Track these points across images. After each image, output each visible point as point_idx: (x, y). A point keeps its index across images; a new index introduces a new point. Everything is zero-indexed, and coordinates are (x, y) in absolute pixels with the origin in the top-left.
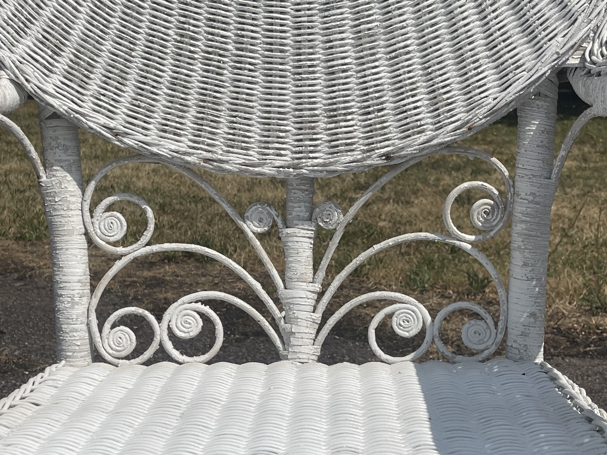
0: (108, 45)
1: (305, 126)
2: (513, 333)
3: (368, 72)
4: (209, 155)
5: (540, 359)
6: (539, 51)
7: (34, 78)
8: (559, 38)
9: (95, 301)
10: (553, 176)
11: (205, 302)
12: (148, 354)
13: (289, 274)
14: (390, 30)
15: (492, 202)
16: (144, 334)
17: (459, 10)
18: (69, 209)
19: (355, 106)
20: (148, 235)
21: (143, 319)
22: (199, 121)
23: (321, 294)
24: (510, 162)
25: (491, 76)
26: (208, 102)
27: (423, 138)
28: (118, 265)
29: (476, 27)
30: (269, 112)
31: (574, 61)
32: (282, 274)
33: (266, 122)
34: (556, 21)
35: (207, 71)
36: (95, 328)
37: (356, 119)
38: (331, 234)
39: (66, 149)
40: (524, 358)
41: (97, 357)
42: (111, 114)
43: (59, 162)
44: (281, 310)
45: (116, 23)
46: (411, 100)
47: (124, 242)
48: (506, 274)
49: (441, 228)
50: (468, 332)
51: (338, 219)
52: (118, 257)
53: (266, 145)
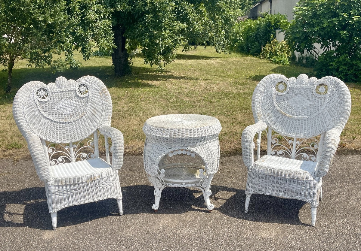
0: (48, 132)
1: (71, 137)
2: (96, 155)
3: (77, 131)
4: (61, 142)
5: (99, 157)
6: (95, 127)
7: (42, 137)
8: (97, 126)
9: (50, 159)
11: (63, 157)
12: (57, 164)
13: (71, 153)
14: (79, 127)
15: (92, 142)
16: (56, 162)
19: (77, 135)
20: (55, 151)
21: (56, 160)
22: (60, 138)
23: (75, 155)
24: (93, 138)
26: (60, 136)
27: (84, 137)
29: (88, 125)
31: (98, 128)
32: (70, 153)
33: (67, 137)
35: (60, 133)
36: (50, 162)
37: (77, 136)
39: (45, 143)
40: (97, 158)
41: (51, 165)
42: (50, 139)
44: (71, 157)
46: (82, 133)
47: (52, 152)
48: (94, 149)
49: (87, 146)
50: (91, 156)
51: (76, 146)
52: (52, 154)
53: (67, 140)
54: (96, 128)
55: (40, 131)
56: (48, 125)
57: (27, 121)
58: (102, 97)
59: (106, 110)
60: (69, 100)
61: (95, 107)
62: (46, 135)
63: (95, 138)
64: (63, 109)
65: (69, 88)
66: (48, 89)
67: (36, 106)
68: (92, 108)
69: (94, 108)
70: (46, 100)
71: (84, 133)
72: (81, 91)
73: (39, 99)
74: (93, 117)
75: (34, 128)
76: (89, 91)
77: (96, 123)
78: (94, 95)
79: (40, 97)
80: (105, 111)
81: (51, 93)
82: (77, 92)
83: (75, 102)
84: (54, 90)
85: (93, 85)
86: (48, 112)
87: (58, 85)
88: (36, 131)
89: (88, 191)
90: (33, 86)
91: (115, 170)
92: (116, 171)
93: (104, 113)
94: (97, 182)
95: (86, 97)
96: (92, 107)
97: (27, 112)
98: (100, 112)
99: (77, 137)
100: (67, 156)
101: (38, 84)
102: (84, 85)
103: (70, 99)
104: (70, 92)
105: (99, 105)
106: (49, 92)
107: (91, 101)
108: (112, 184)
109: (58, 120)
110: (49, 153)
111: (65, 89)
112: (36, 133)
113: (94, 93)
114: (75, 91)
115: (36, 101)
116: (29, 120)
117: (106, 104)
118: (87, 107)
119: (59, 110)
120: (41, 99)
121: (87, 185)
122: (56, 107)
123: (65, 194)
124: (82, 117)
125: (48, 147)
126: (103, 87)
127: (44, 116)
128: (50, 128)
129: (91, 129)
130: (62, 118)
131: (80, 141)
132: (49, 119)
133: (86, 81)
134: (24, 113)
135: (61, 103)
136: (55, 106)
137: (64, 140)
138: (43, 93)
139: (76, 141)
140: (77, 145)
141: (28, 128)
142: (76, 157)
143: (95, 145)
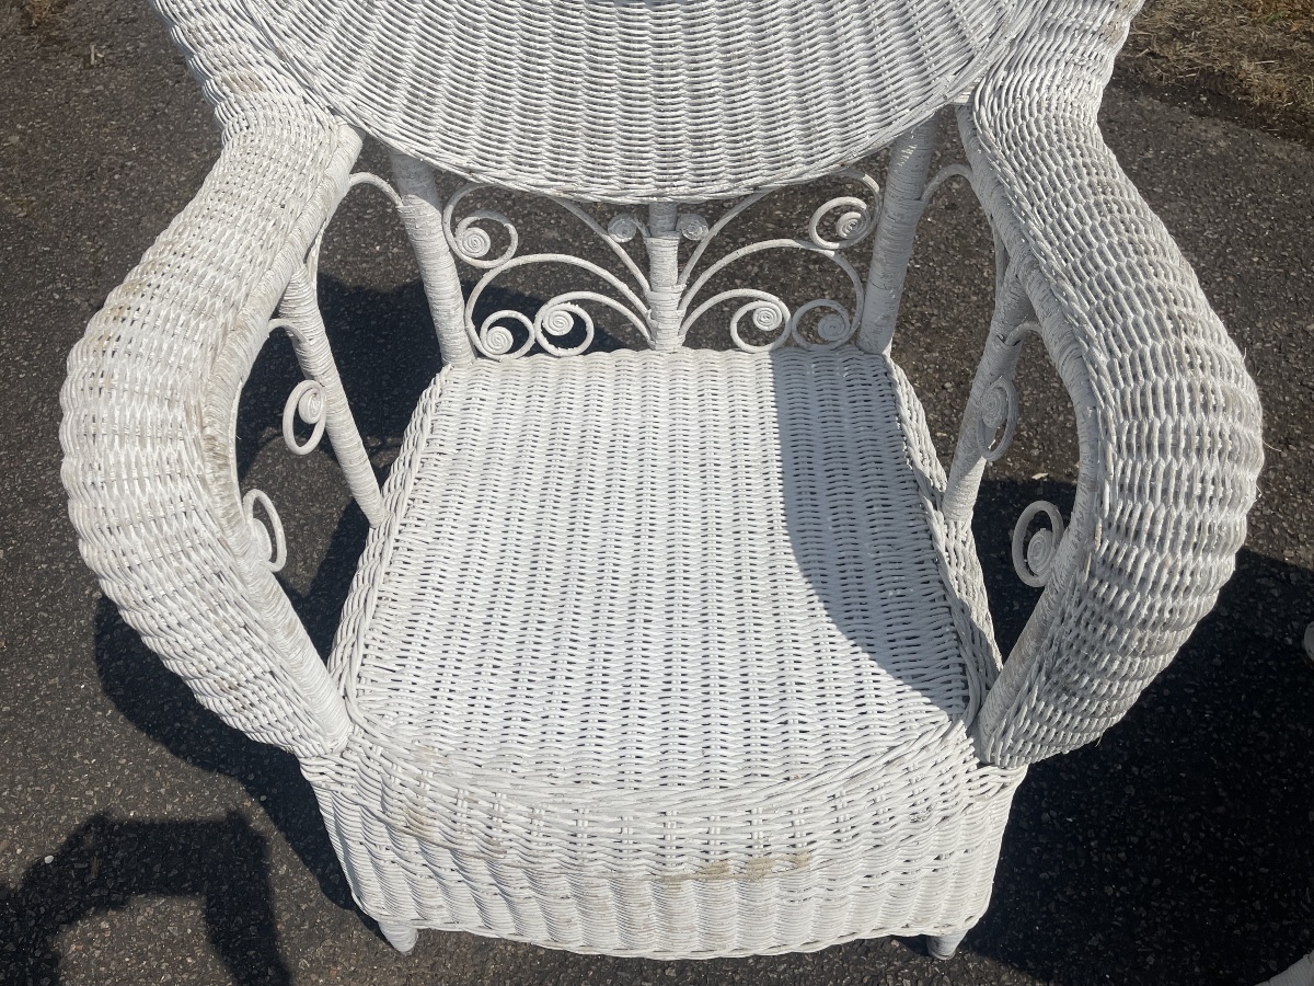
0: (446, 69)
1: (669, 155)
2: (866, 328)
3: (736, 98)
4: (569, 186)
5: (887, 352)
6: (926, 84)
7: (375, 122)
8: (950, 77)
9: (470, 312)
10: (924, 197)
11: (574, 302)
12: (526, 348)
13: (653, 278)
14: (764, 50)
15: (859, 215)
16: (520, 334)
17: (843, 30)
18: (430, 234)
19: (721, 131)
20: (513, 249)
21: (516, 320)
22: (554, 149)
23: (684, 294)
24: (882, 183)
25: (870, 109)
26: (563, 129)
27: (794, 171)
28: (487, 278)
29: (860, 49)
30: (630, 139)
32: (647, 274)
33: (627, 150)
34: (950, 53)
35: (560, 93)
36: (473, 332)
37: (723, 147)
38: (696, 244)
39: (419, 180)
40: (871, 355)
43: (414, 190)
44: (649, 308)
45: (451, 42)
46: (783, 129)
47: (490, 256)
48: (863, 273)
49: (811, 241)
50: (825, 327)
51: (703, 234)
52: (485, 271)
53: (628, 173)
54: (937, 93)
55: (364, 60)
62: (420, 105)
63: (903, 177)
71: (795, 129)
75: (287, 17)
77: (948, 43)
88: (316, 58)
91: (1001, 766)
92: (1013, 769)
99: (722, 155)
100: (612, 292)
110: (461, 265)
112: (317, 83)
125: (450, 209)
129: (882, 103)
131: (740, 199)
137: (596, 171)
139: (711, 191)
140: (718, 227)
141: (224, 19)
142: (696, 314)
143: (881, 244)
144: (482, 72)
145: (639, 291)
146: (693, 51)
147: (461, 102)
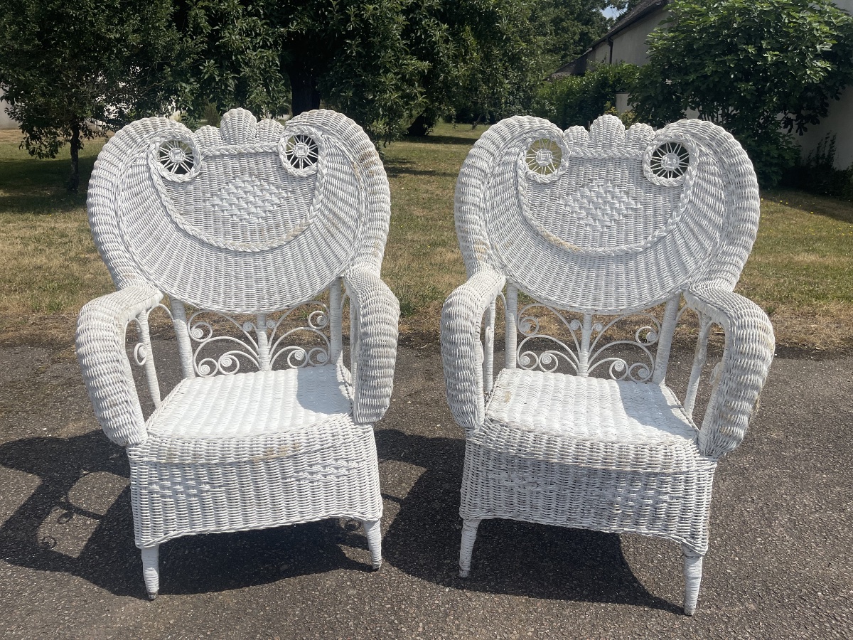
0: (192, 275)
1: (260, 297)
2: (333, 356)
3: (279, 280)
4: (229, 309)
6: (332, 272)
7: (168, 289)
8: (337, 269)
9: (195, 358)
10: (341, 308)
11: (232, 354)
12: (215, 373)
13: (260, 344)
14: (285, 266)
15: (323, 317)
16: (212, 366)
18: (183, 329)
19: (276, 291)
20: (211, 335)
21: (211, 362)
22: (225, 298)
23: (271, 349)
24: (327, 304)
25: (318, 280)
26: (227, 292)
27: (299, 300)
28: (202, 345)
29: (312, 264)
30: (248, 294)
31: (343, 275)
32: (257, 343)
33: (247, 297)
34: (336, 263)
35: (226, 282)
36: (196, 367)
37: (277, 295)
38: (272, 330)
39: (180, 309)
41: (197, 375)
42: (195, 299)
43: (178, 314)
44: (258, 355)
45: (193, 268)
46: (294, 288)
47: (202, 338)
49: (309, 326)
50: (320, 357)
51: (274, 326)
52: (201, 343)
53: (248, 304)
54: (335, 273)
55: (166, 272)
56: (191, 254)
57: (126, 238)
58: (359, 179)
59: (370, 220)
60: (259, 184)
61: (335, 209)
62: (182, 286)
63: (333, 303)
64: (239, 209)
65: (259, 145)
66: (192, 144)
67: (155, 196)
68: (326, 213)
69: (330, 211)
70: (186, 177)
71: (298, 288)
72: (297, 156)
73: (166, 174)
74: (329, 239)
75: (145, 260)
76: (319, 158)
77: (335, 260)
78: (335, 173)
79: (170, 169)
80: (365, 224)
81: (202, 157)
82: (283, 158)
83: (276, 191)
84: (212, 148)
85: (333, 139)
86: (193, 215)
87: (226, 132)
88: (152, 271)
89: (257, 489)
90: (148, 132)
91: (361, 424)
92: (366, 427)
93: (360, 230)
94: (290, 463)
95: (310, 176)
96: (327, 207)
97: (128, 212)
98: (349, 227)
99: (277, 297)
100: (247, 351)
101: (163, 125)
102: (306, 137)
103: (260, 180)
104: (260, 158)
105: (347, 203)
106: (196, 152)
107: (326, 189)
108: (347, 473)
109: (221, 242)
110: (193, 341)
111: (247, 145)
112: (151, 277)
113: (336, 166)
114: (277, 154)
115: (155, 178)
116: (132, 238)
117: (371, 203)
118: (312, 207)
119: (226, 213)
120: (172, 172)
121: (254, 472)
122: (216, 200)
123: (181, 493)
124: (296, 237)
125: (190, 320)
126: (364, 148)
127: (181, 226)
128: (199, 263)
129: (321, 278)
130: (235, 238)
131: (285, 311)
132: (194, 238)
133: (312, 125)
134: (116, 213)
135: (235, 191)
136: (215, 198)
137: (238, 304)
138: (178, 157)
139: (274, 308)
140: (279, 323)
141: (126, 260)
142: (275, 357)
143: (332, 324)
144: (202, 275)
145: (254, 348)
146: (265, 267)
147: (195, 284)
